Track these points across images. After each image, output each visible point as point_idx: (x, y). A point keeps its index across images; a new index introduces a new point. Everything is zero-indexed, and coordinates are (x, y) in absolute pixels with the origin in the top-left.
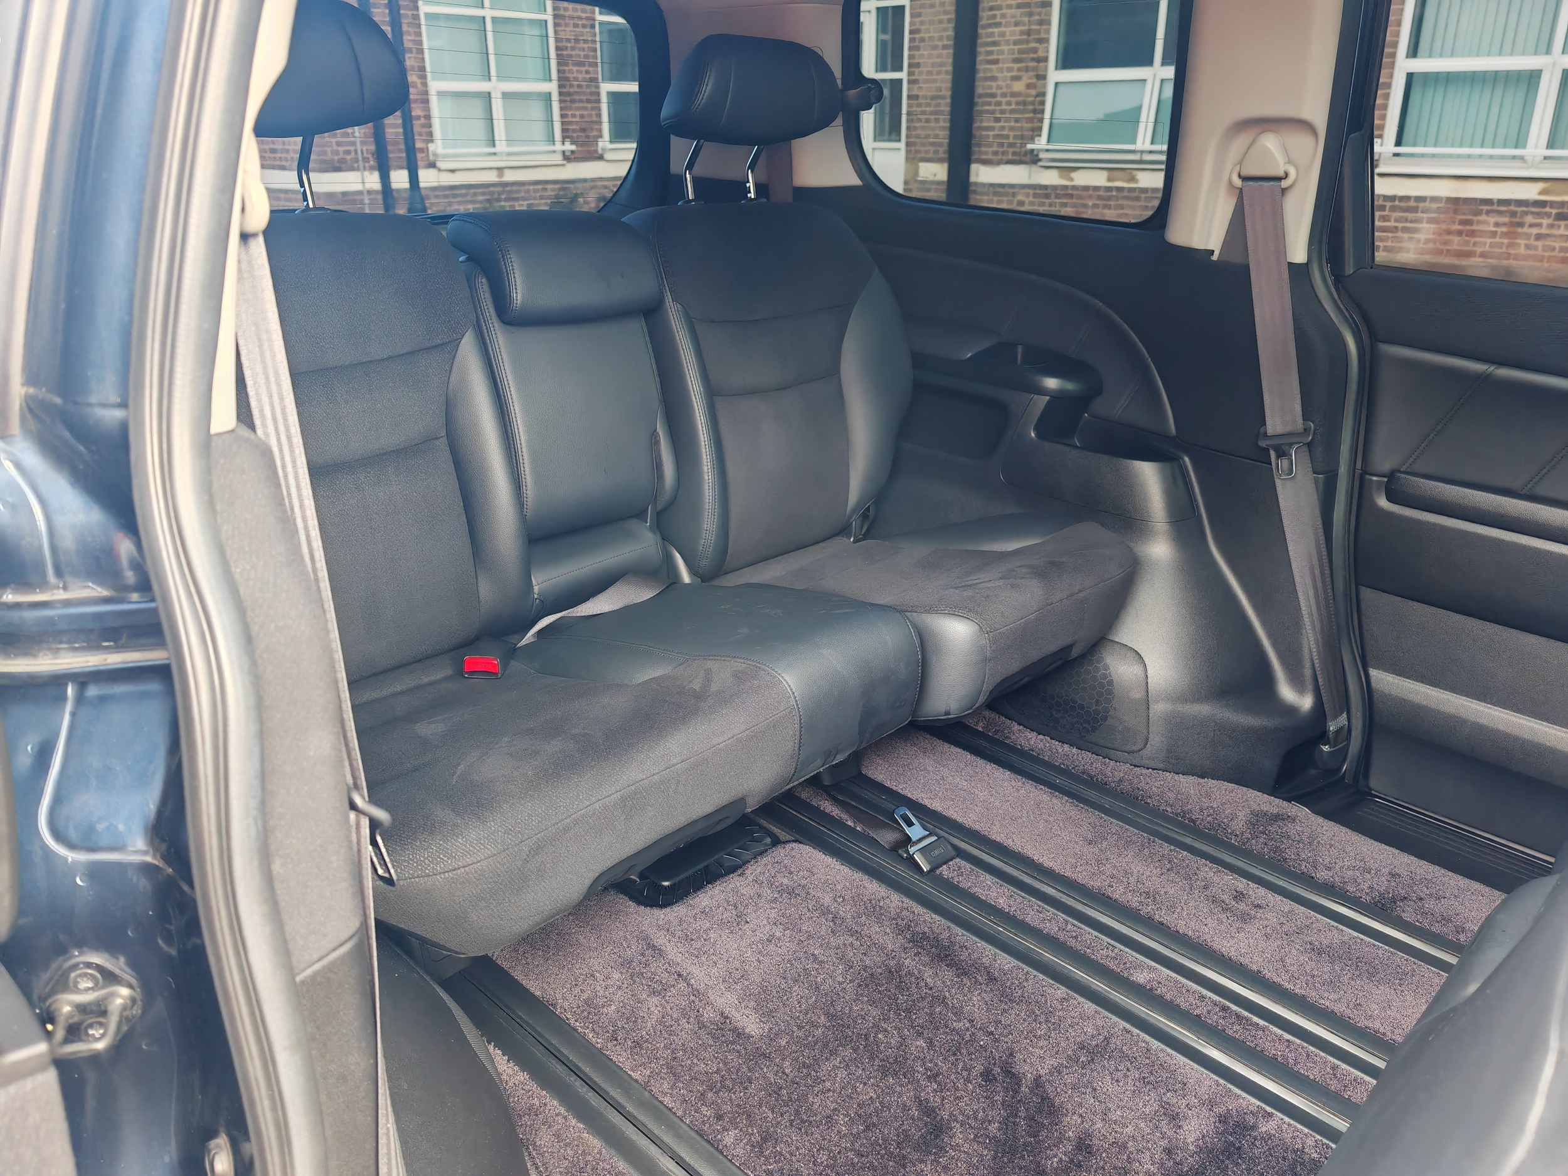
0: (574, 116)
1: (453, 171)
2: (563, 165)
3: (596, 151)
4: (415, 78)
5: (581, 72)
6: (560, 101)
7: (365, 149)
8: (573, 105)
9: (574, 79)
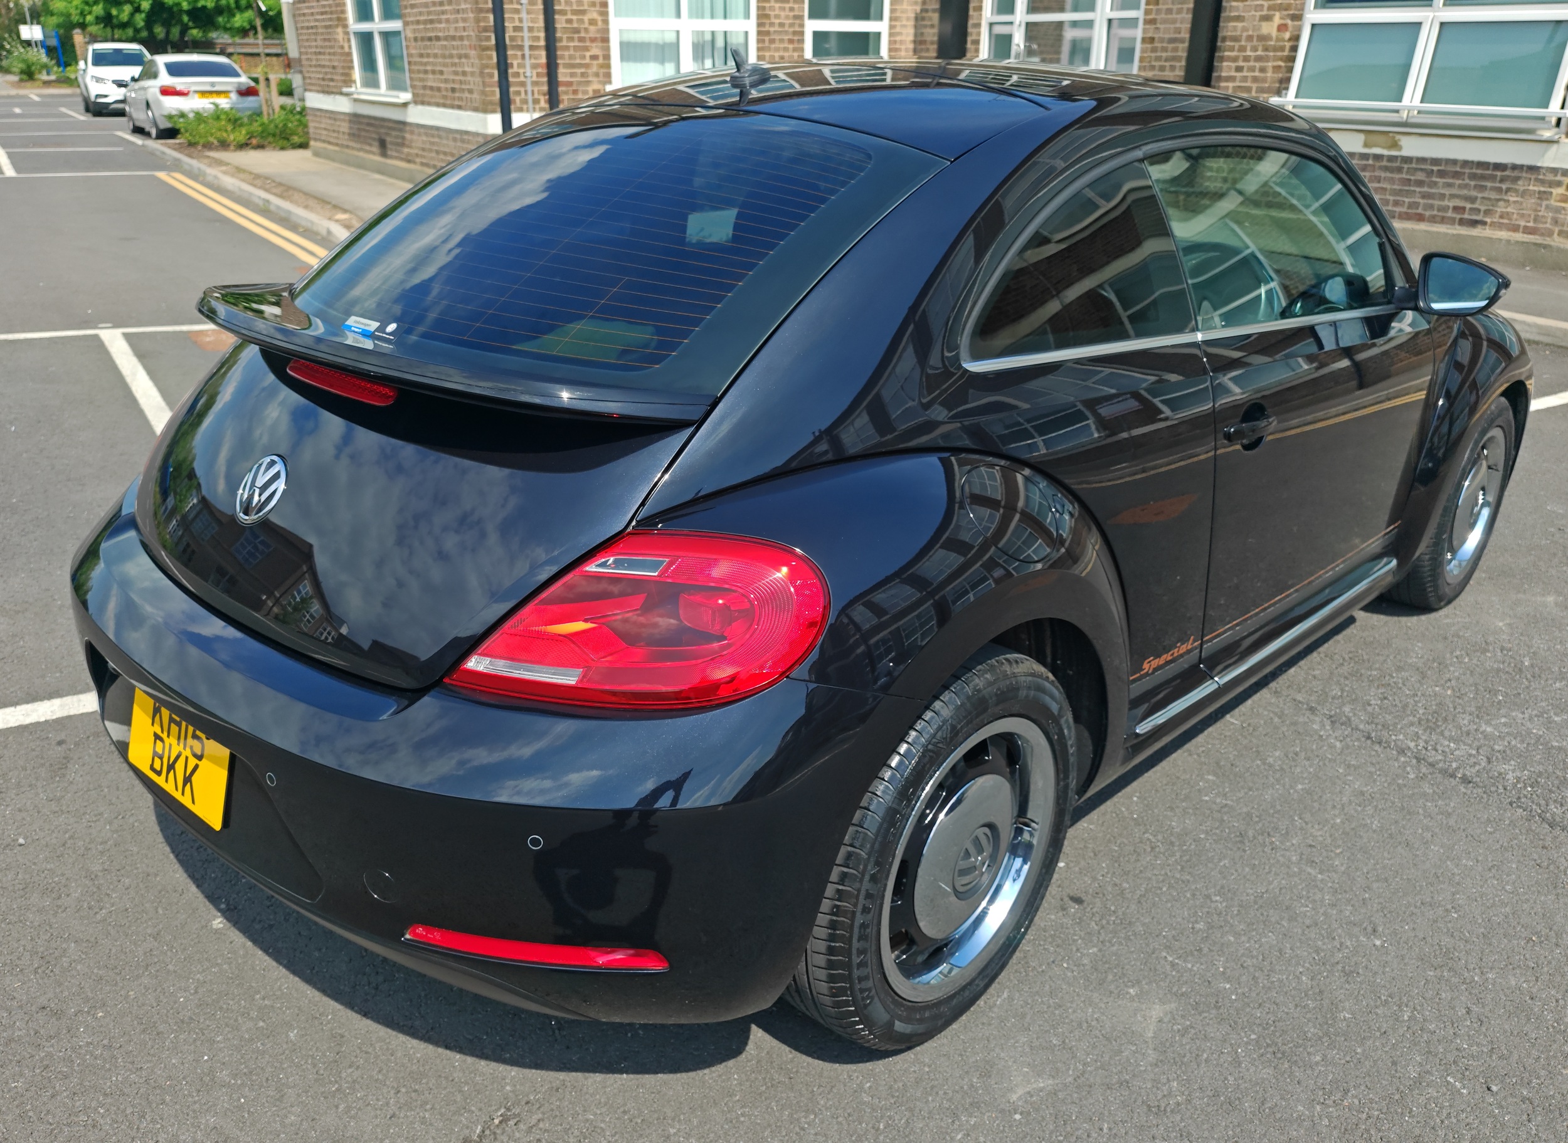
4: (595, 15)
5: (783, 9)
6: (759, 41)
7: (536, 89)
8: (773, 46)
9: (777, 17)
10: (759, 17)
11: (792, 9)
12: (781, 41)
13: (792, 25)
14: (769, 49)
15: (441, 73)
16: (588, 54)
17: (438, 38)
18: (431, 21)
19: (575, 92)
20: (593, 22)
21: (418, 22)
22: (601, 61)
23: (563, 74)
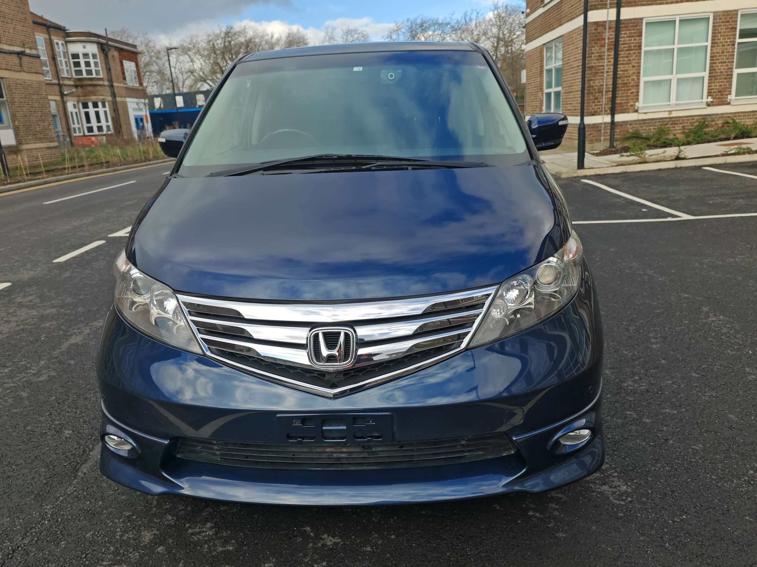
0: (716, 86)
1: (645, 113)
2: (706, 108)
3: (726, 101)
4: (634, 77)
5: (723, 66)
6: (709, 80)
7: (606, 106)
8: (716, 81)
9: (719, 69)
10: (710, 70)
11: (727, 66)
12: (720, 79)
13: (726, 72)
14: (714, 83)
15: (572, 104)
16: (629, 92)
17: (573, 92)
18: (571, 86)
19: (622, 106)
20: (633, 80)
21: (567, 87)
22: (635, 94)
23: (618, 101)
